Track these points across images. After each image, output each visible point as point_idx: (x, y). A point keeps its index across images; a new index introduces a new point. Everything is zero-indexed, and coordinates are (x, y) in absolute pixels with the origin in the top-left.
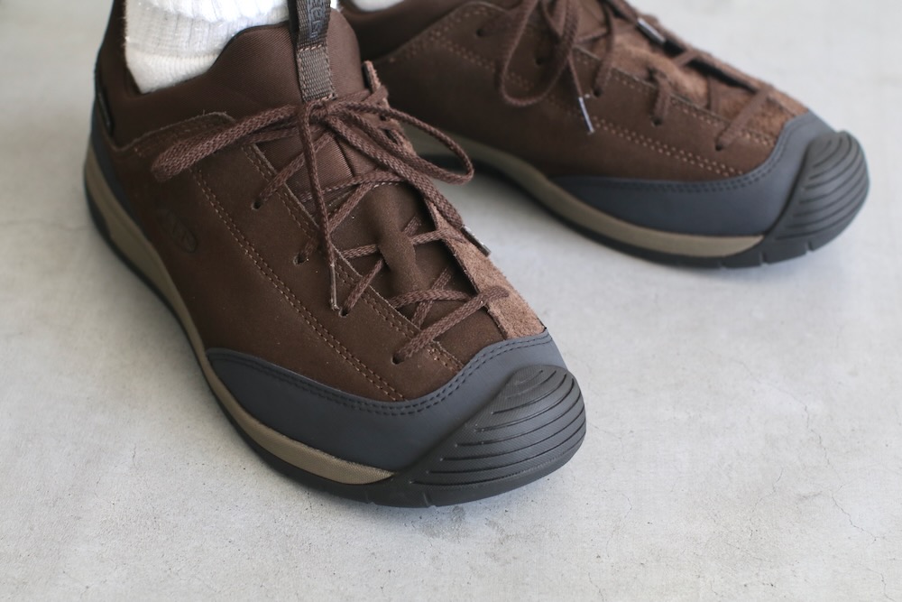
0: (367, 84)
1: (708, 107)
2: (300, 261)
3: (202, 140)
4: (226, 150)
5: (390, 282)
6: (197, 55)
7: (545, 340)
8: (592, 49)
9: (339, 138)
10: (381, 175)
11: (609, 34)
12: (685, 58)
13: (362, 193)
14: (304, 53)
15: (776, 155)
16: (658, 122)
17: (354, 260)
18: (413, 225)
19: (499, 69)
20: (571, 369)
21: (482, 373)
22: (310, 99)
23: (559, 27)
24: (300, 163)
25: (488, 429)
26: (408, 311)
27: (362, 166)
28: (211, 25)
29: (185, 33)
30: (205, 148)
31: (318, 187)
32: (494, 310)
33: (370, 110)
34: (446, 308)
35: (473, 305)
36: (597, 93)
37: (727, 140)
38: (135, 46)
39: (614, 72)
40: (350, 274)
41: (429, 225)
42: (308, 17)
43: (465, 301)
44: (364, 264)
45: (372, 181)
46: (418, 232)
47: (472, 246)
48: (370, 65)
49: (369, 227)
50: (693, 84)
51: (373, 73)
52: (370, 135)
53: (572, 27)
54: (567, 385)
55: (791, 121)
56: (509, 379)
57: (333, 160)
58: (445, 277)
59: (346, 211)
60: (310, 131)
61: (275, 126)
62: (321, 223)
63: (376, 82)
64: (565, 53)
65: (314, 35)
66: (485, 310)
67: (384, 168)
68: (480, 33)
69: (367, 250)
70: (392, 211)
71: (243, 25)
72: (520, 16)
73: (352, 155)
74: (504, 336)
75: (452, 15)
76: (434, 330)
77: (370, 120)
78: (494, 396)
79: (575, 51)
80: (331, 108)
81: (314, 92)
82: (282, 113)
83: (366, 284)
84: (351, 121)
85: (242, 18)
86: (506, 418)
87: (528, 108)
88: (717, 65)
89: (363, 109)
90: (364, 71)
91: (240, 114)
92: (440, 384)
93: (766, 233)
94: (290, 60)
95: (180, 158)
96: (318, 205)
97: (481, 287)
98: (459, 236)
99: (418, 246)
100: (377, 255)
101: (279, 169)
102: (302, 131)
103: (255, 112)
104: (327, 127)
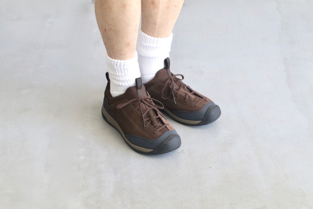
0: (147, 95)
1: (194, 100)
2: (139, 121)
3: (124, 104)
4: (127, 105)
5: (152, 123)
6: (122, 91)
7: (175, 131)
8: (177, 91)
9: (144, 103)
10: (150, 108)
11: (179, 89)
12: (193, 93)
13: (147, 111)
14: (139, 91)
15: (204, 108)
16: (186, 102)
17: (147, 120)
18: (155, 116)
19: (161, 93)
20: (178, 134)
21: (166, 135)
22: (139, 97)
23: (171, 87)
24: (139, 106)
25: (167, 142)
26: (155, 127)
27: (147, 107)
28: (124, 86)
29: (120, 87)
30: (124, 105)
31: (141, 110)
32: (167, 127)
33: (148, 99)
34: (160, 126)
35: (164, 126)
36: (177, 97)
37: (196, 105)
38: (112, 90)
39: (179, 94)
40: (146, 122)
41: (157, 115)
42: (139, 85)
43: (163, 126)
44: (148, 121)
45: (149, 109)
46: (156, 116)
47: (164, 118)
48: (147, 92)
49: (149, 115)
50: (193, 97)
51: (148, 93)
52: (149, 102)
53: (173, 87)
54: (178, 137)
55: (208, 103)
56: (170, 136)
57: (143, 106)
58: (160, 123)
59: (145, 114)
60: (140, 102)
61: (134, 101)
62: (142, 115)
63: (149, 94)
64: (172, 91)
65: (140, 88)
66: (166, 127)
67: (150, 107)
68: (159, 88)
69: (149, 119)
70: (152, 113)
71: (128, 87)
72: (165, 85)
73: (146, 105)
74: (169, 130)
75: (155, 85)
76: (159, 130)
77: (148, 100)
78: (168, 138)
79: (173, 91)
80: (143, 99)
81: (140, 96)
82: (135, 99)
83: (149, 124)
84: (145, 100)
85: (128, 85)
86: (169, 141)
87: (166, 99)
88: (198, 94)
89: (147, 98)
90: (147, 93)
91: (129, 100)
92: (160, 137)
93: (202, 120)
94: (136, 92)
95: (120, 106)
96: (141, 113)
97: (165, 124)
98: (162, 117)
99: (156, 118)
100: (150, 120)
101: (135, 108)
102: (139, 102)
103: (131, 99)
104: (142, 101)
